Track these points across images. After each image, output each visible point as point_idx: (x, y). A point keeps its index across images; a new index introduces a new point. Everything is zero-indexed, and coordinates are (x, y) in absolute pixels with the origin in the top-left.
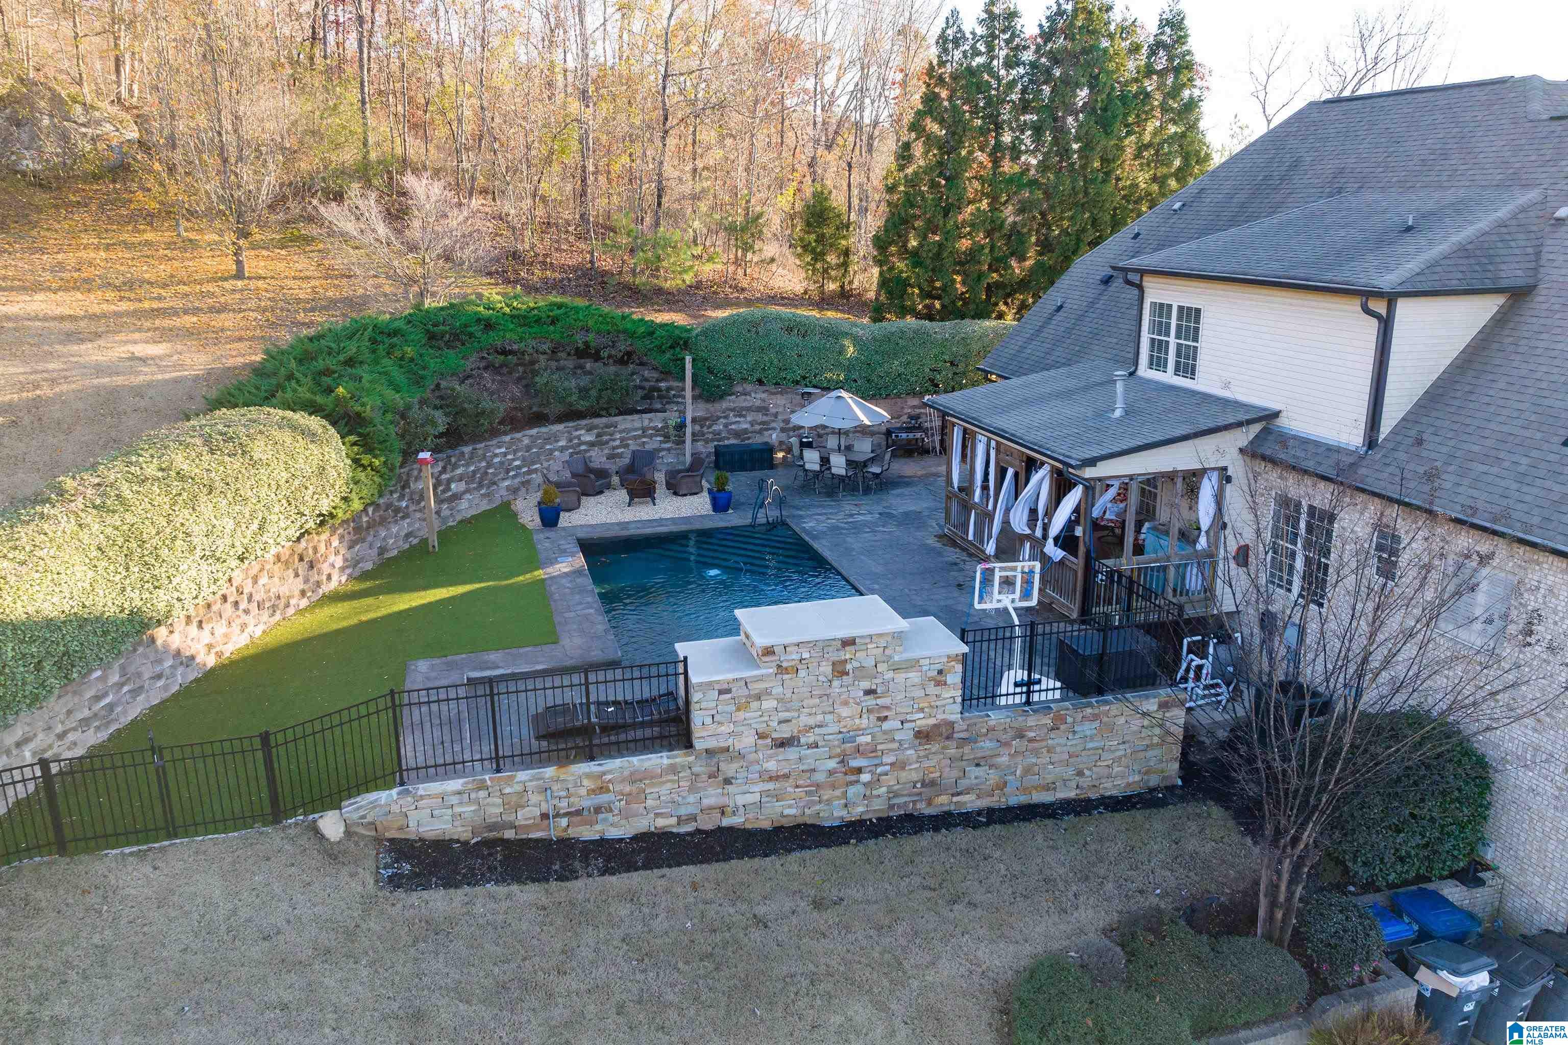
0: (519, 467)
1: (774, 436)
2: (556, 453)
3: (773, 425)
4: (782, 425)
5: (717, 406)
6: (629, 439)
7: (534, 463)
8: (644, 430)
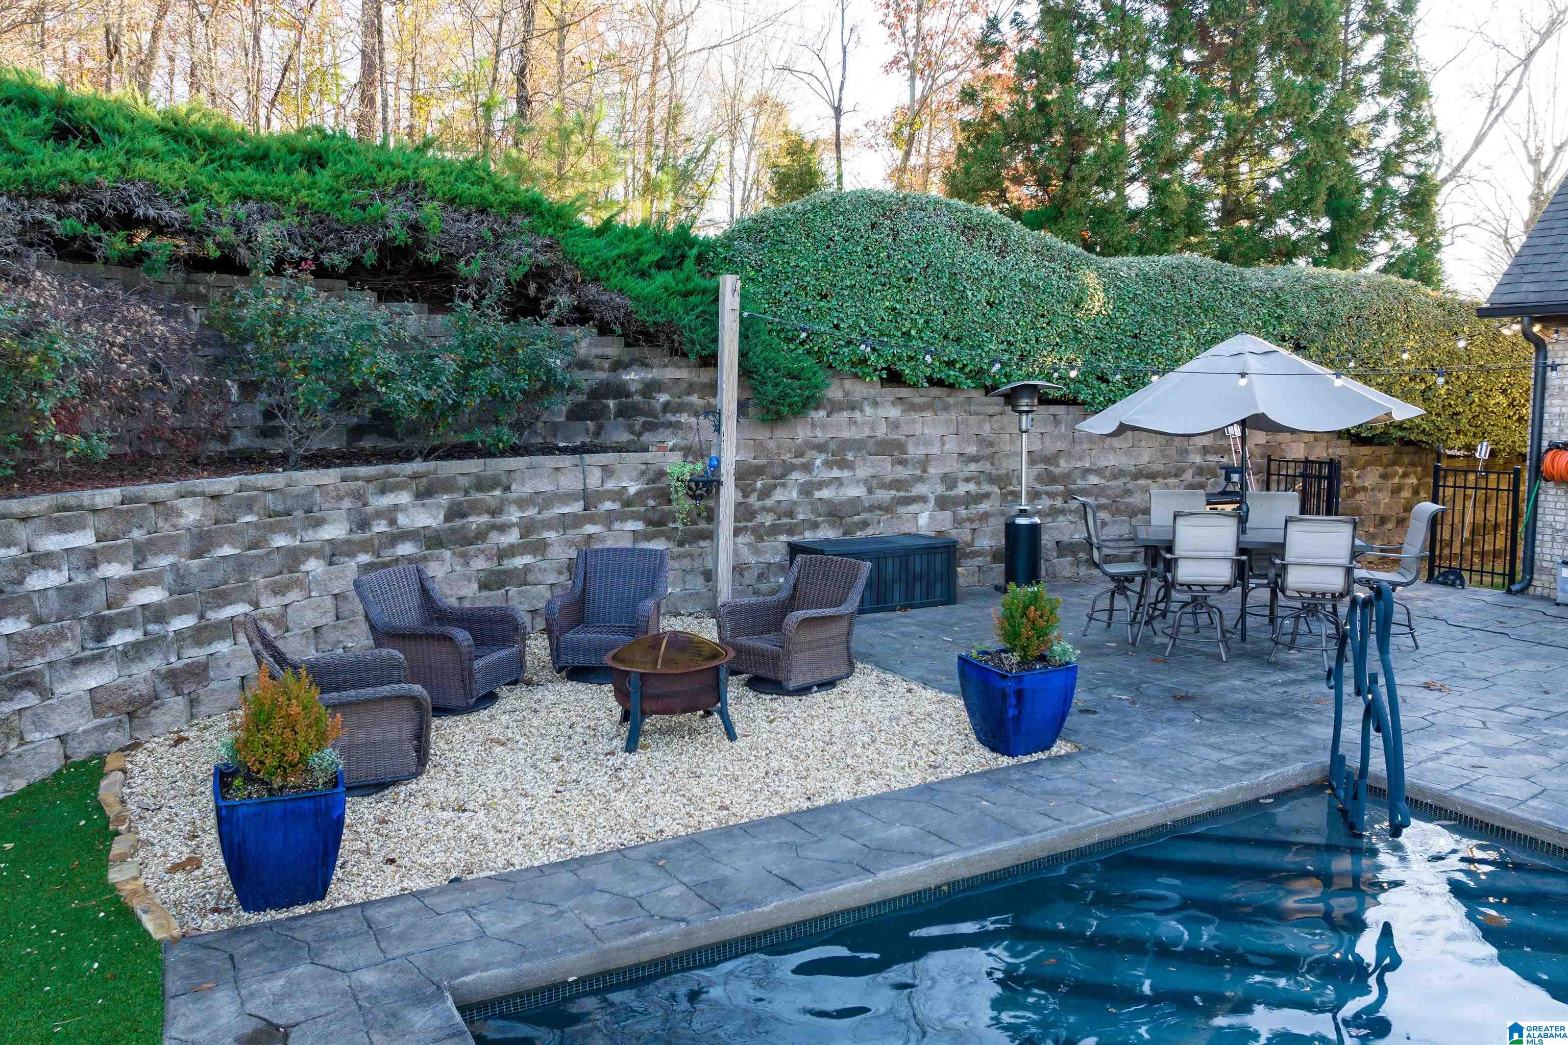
0: (157, 613)
1: (923, 519)
2: (313, 566)
3: (920, 489)
4: (940, 489)
5: (782, 433)
6: (548, 525)
7: (222, 598)
8: (589, 498)
